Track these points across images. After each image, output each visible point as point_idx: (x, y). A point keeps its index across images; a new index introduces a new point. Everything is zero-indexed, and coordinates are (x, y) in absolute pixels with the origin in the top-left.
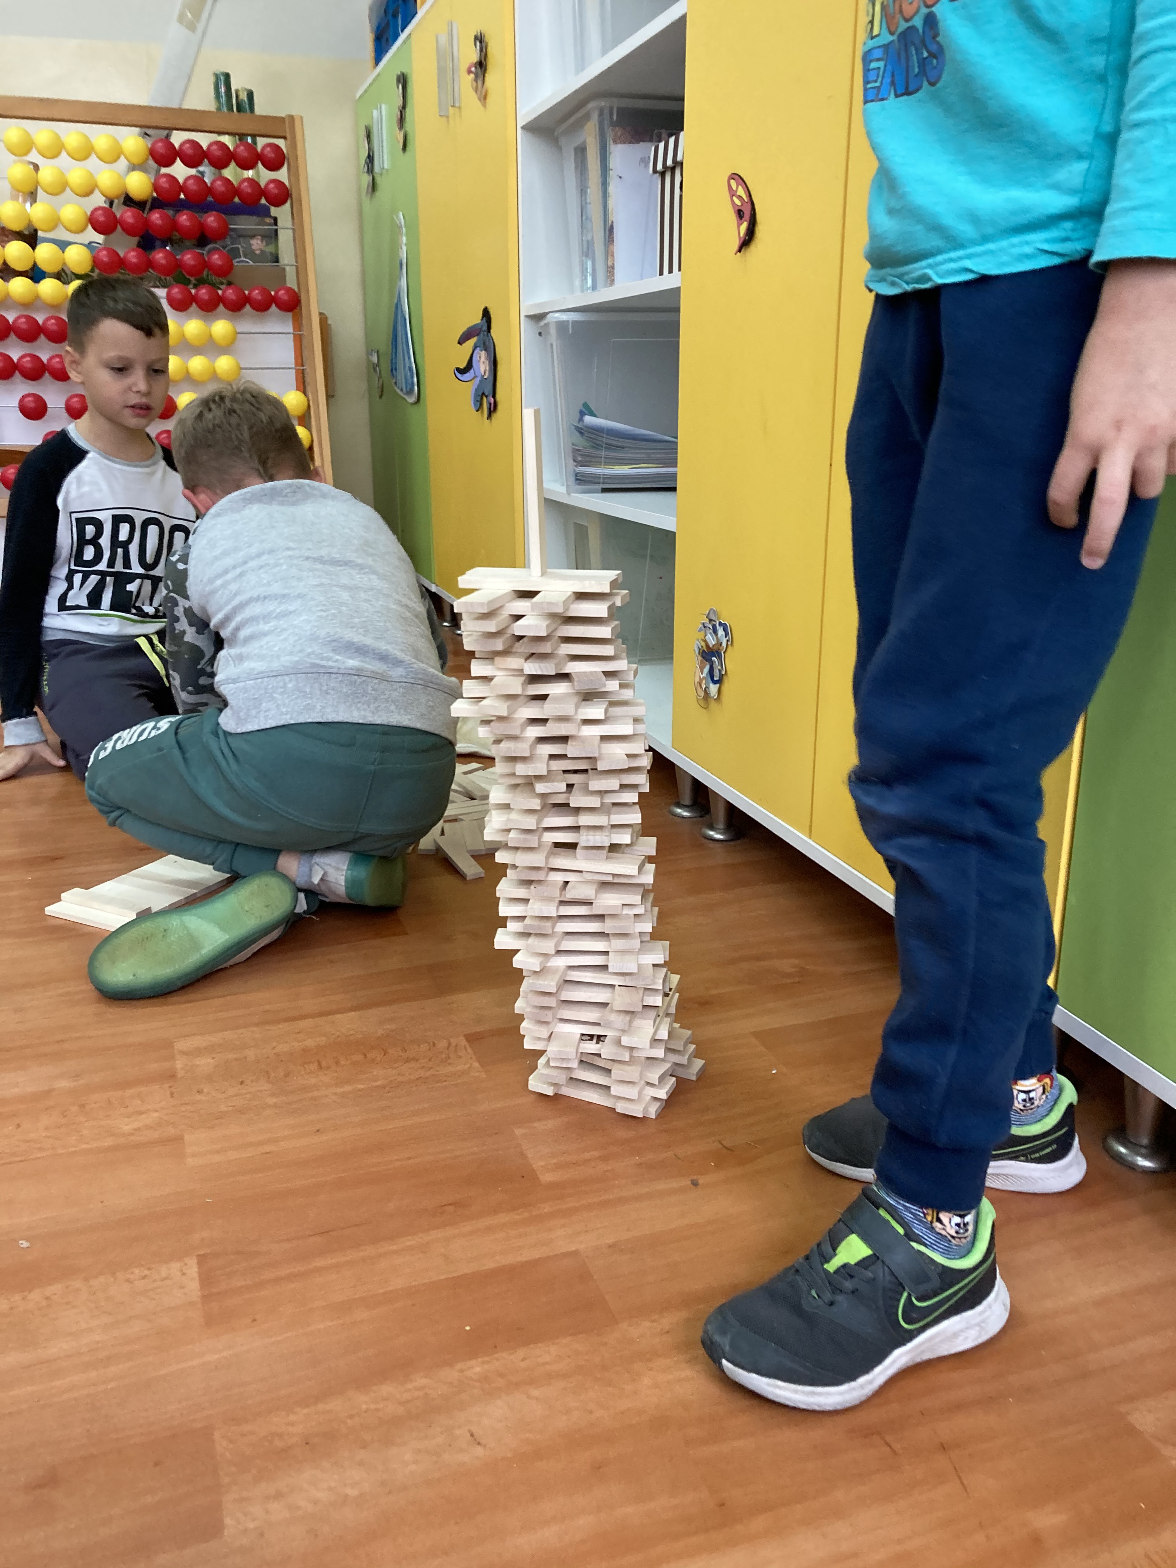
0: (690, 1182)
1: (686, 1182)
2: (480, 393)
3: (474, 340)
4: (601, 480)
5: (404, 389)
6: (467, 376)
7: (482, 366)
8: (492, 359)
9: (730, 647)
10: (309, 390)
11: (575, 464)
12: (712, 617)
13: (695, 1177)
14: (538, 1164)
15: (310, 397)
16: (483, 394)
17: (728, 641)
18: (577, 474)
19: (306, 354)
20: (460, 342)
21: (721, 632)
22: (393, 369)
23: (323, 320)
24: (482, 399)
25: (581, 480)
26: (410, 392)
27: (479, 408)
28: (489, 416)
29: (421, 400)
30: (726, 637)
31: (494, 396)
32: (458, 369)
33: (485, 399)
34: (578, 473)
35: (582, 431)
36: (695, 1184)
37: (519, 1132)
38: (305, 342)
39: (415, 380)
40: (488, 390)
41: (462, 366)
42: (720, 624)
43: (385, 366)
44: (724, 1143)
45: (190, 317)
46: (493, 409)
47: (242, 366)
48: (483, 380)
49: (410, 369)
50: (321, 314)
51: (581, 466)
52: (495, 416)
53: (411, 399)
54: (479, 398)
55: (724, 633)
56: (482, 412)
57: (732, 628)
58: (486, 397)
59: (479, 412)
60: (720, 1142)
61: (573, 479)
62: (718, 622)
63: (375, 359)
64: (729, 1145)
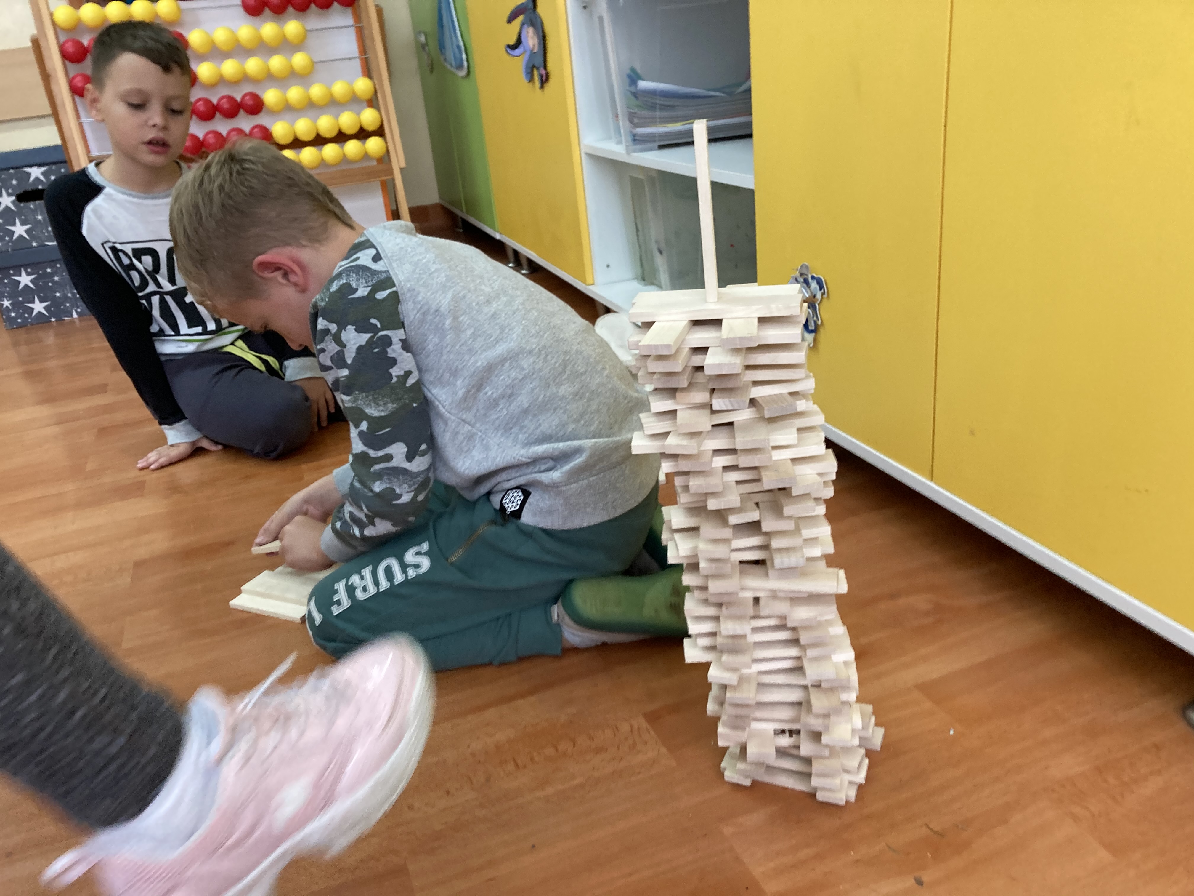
0: (914, 881)
1: (910, 882)
2: (531, 66)
3: (521, 18)
4: (657, 139)
5: (453, 63)
6: (517, 52)
7: (531, 40)
8: (541, 35)
9: (825, 300)
10: (375, 75)
11: (632, 126)
12: (804, 271)
13: (917, 874)
14: (757, 871)
15: (376, 82)
16: (534, 66)
17: (823, 294)
18: (634, 136)
19: (368, 42)
20: (510, 21)
21: (814, 285)
22: (442, 47)
23: (380, 11)
24: (532, 71)
25: (636, 140)
26: (460, 67)
27: (531, 79)
28: (542, 86)
29: (471, 75)
30: (820, 289)
31: (545, 67)
32: (509, 46)
33: (535, 71)
34: (636, 134)
35: (635, 95)
36: (919, 882)
37: (728, 830)
38: (366, 33)
39: (464, 56)
40: (539, 61)
41: (512, 42)
42: (813, 278)
43: (433, 46)
44: (931, 826)
45: (265, 21)
46: (544, 80)
47: (315, 60)
48: (533, 54)
49: (459, 47)
50: (377, 6)
51: (638, 127)
52: (547, 86)
53: (463, 73)
54: (529, 71)
55: (818, 287)
56: (534, 84)
57: (828, 282)
58: (538, 68)
59: (531, 84)
60: (927, 826)
61: (630, 139)
62: (810, 276)
63: (422, 39)
64: (937, 828)
